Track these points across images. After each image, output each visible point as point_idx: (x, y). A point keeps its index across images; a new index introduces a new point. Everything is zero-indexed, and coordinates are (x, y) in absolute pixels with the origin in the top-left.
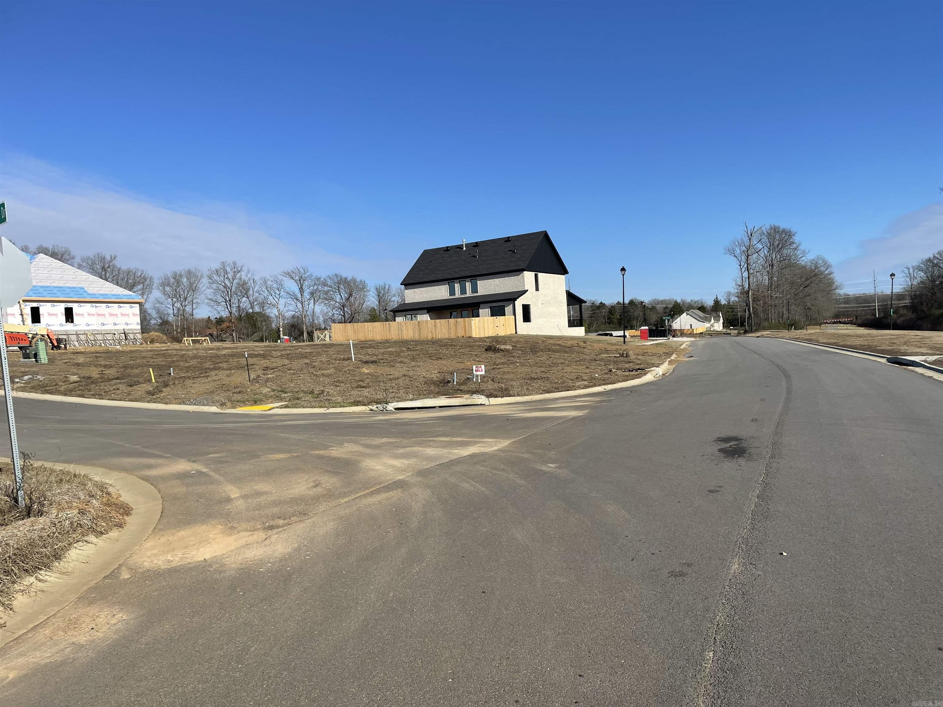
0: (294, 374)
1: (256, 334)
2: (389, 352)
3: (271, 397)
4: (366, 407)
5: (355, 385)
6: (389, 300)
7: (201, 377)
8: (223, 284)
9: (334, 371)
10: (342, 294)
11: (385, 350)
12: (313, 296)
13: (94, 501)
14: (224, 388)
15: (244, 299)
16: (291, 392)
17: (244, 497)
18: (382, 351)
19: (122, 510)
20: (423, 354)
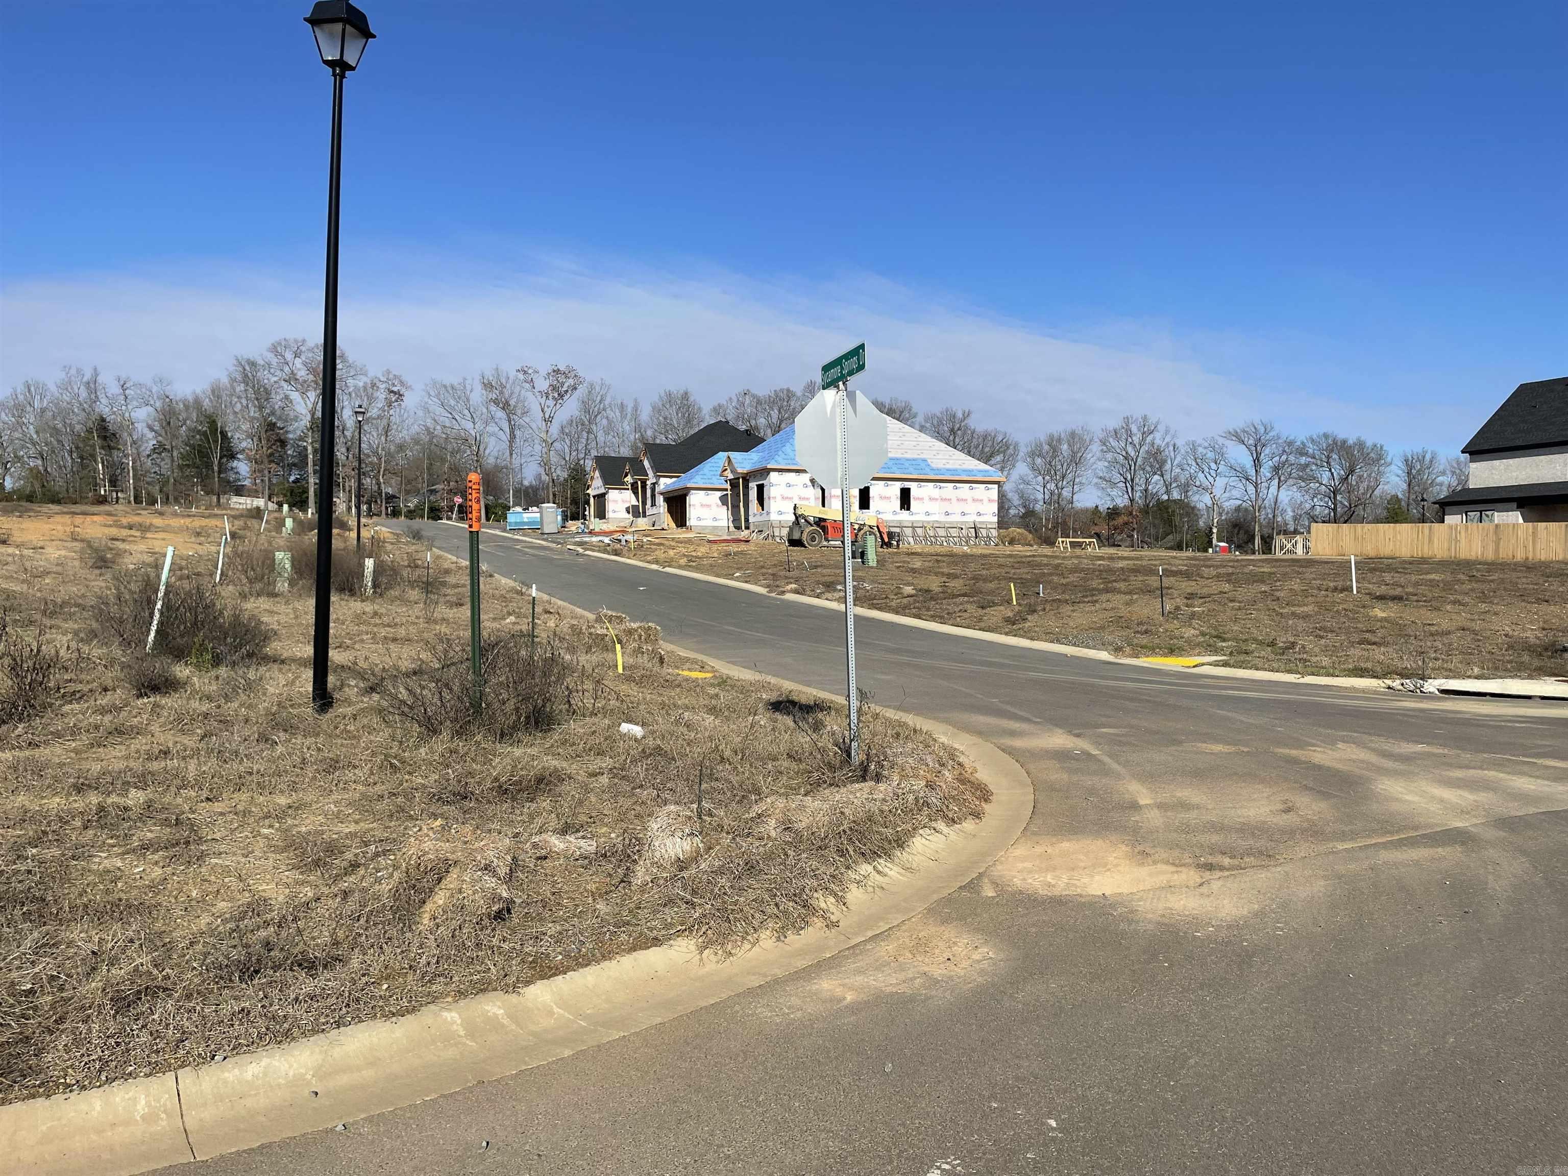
0: (1240, 609)
1: (1170, 537)
2: (1431, 581)
3: (1199, 644)
4: (1380, 682)
5: (1356, 637)
6: (1429, 482)
7: (1084, 602)
8: (1124, 453)
9: (1316, 609)
10: (1333, 470)
11: (1421, 577)
12: (1277, 473)
13: (947, 773)
14: (1120, 622)
15: (1156, 477)
16: (1235, 639)
17: (1162, 806)
18: (1414, 578)
19: (978, 793)
20: (1505, 589)
